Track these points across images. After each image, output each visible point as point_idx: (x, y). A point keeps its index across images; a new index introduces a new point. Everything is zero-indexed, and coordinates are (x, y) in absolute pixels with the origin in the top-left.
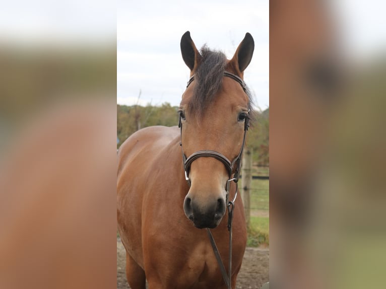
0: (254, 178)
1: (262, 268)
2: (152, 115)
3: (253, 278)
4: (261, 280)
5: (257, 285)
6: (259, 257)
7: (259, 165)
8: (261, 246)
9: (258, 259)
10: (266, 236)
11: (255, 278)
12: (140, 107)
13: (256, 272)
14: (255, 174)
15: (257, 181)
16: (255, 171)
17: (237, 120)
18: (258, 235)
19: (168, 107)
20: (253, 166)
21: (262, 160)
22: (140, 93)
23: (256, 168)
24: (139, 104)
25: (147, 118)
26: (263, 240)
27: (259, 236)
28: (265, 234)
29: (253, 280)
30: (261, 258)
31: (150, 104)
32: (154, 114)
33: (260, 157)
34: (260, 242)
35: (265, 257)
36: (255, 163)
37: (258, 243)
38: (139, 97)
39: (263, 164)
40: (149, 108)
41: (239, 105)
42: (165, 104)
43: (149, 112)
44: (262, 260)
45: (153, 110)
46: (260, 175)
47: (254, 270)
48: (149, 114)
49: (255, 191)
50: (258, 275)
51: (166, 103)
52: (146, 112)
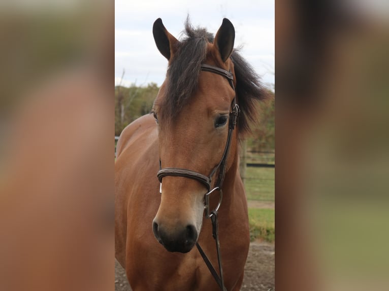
0: (249, 165)
1: (258, 264)
2: (136, 97)
3: (248, 276)
4: (257, 278)
5: (252, 283)
6: (254, 253)
7: (253, 151)
8: (257, 240)
9: (254, 255)
10: (262, 228)
11: (250, 276)
12: (124, 88)
13: (252, 270)
14: (250, 162)
15: (251, 168)
16: (249, 158)
17: (214, 127)
18: (254, 228)
19: (154, 88)
20: (248, 152)
21: (256, 146)
22: (124, 73)
23: (251, 155)
24: (122, 85)
25: (131, 101)
26: (259, 234)
27: (255, 230)
28: (260, 228)
29: (248, 278)
30: (257, 254)
31: (135, 84)
32: (138, 96)
33: (254, 142)
34: (255, 237)
35: (260, 252)
36: (249, 149)
37: (253, 237)
38: (122, 77)
39: (257, 150)
40: (133, 89)
41: (216, 108)
42: (151, 85)
43: (133, 93)
44: (258, 256)
45: (137, 91)
46: (255, 162)
47: (249, 267)
48: (134, 96)
49: (250, 179)
50: (254, 272)
51: (152, 83)
52: (130, 93)
